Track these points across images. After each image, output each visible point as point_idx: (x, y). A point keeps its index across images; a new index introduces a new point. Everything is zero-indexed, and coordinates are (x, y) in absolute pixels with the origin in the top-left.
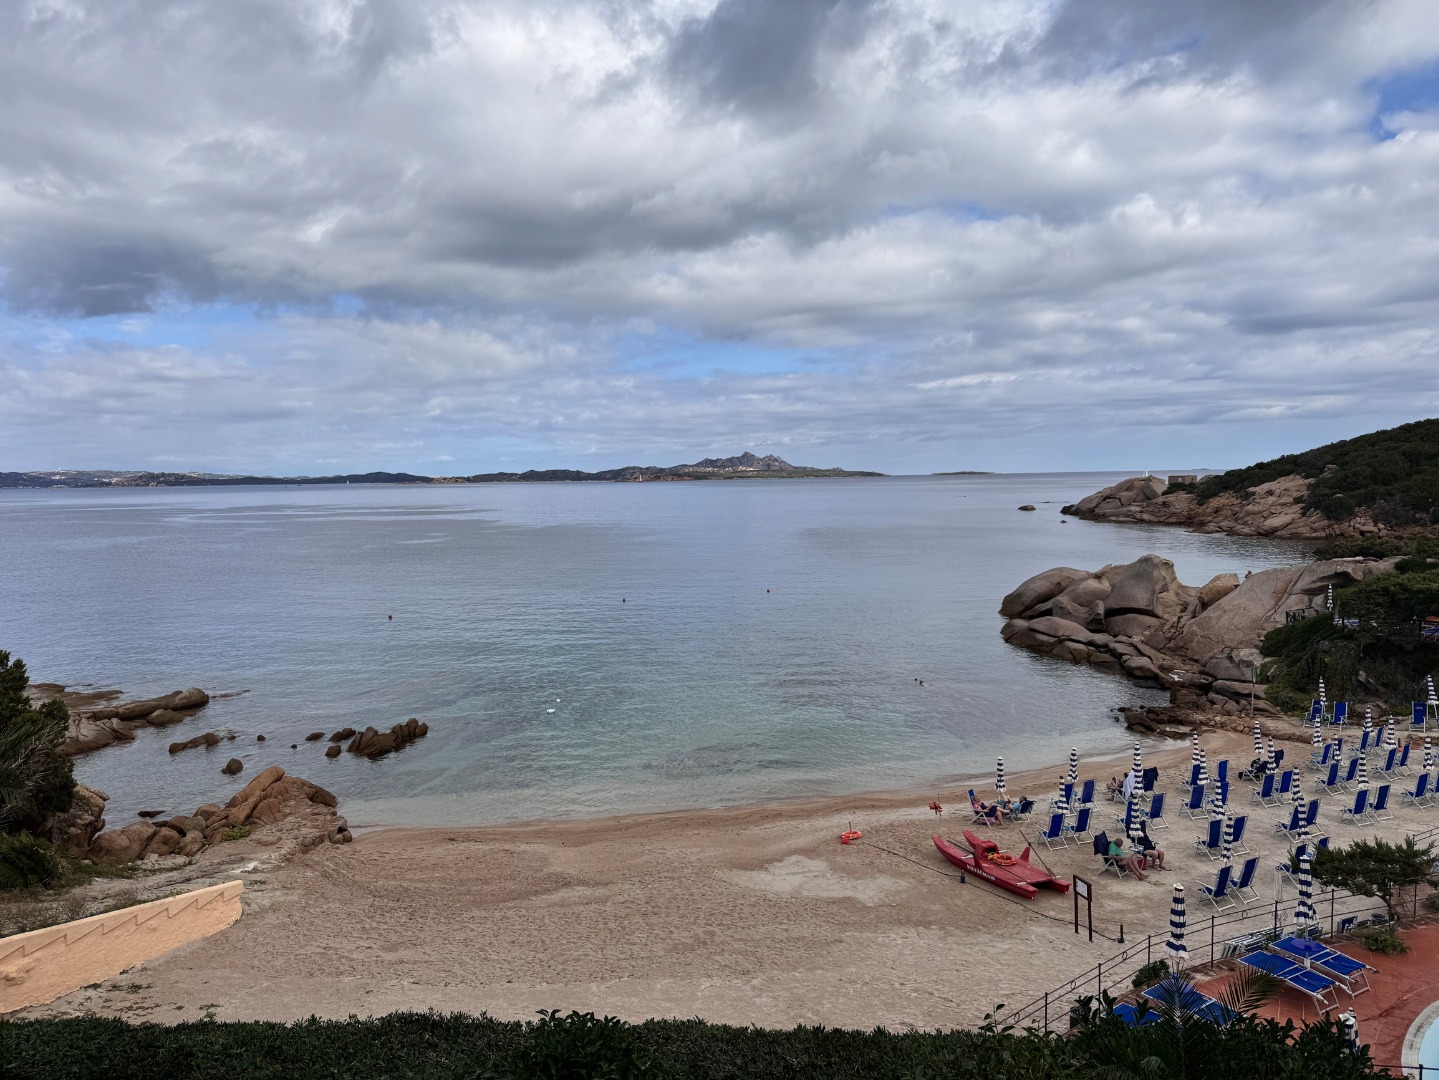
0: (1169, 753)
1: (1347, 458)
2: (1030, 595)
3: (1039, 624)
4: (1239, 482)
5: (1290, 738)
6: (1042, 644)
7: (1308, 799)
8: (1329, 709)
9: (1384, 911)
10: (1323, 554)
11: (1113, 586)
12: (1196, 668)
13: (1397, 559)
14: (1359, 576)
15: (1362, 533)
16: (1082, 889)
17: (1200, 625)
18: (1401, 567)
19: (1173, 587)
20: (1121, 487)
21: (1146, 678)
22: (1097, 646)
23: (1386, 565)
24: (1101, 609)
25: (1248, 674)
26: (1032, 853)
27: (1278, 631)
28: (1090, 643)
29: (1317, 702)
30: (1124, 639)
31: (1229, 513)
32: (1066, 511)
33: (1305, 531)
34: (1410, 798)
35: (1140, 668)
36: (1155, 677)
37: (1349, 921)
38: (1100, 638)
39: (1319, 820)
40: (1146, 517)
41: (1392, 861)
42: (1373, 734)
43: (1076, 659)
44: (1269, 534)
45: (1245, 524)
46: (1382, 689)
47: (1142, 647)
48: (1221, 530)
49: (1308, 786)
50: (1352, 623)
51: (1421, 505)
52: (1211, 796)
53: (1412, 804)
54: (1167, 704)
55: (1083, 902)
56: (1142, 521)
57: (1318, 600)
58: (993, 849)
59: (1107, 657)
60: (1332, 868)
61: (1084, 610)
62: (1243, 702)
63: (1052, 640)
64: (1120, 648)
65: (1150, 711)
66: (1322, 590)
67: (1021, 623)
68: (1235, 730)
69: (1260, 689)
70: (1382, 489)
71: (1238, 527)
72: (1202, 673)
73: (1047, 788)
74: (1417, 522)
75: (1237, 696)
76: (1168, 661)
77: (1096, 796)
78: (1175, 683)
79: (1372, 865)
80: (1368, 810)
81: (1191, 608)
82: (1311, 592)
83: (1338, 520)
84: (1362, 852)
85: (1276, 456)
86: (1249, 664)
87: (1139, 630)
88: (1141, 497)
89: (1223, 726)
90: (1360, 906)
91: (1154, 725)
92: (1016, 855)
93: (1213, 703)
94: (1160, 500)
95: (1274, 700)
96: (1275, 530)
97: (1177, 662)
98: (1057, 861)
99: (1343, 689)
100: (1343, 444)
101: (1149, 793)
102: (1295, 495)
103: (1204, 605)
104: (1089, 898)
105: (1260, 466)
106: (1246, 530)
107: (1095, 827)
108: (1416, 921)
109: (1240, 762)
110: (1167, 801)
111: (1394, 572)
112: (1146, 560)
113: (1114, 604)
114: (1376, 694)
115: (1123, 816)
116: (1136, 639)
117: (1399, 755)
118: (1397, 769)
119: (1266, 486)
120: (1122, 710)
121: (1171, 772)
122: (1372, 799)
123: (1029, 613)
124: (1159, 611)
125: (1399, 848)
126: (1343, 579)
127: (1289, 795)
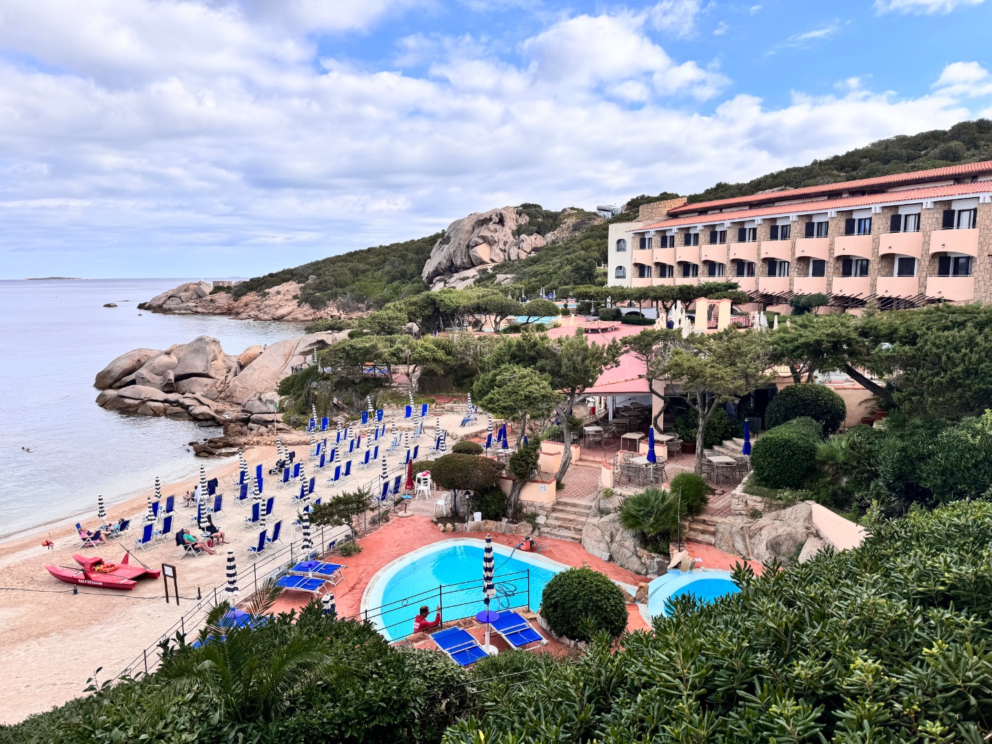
0: (224, 468)
1: (320, 272)
2: (117, 371)
3: (126, 391)
4: (258, 285)
5: (298, 444)
6: (130, 406)
7: (308, 479)
8: (319, 421)
9: (349, 532)
10: (309, 330)
11: (179, 360)
12: (240, 408)
13: (349, 331)
14: (329, 342)
15: (332, 317)
16: (169, 571)
17: (240, 380)
18: (351, 336)
19: (220, 357)
20: (179, 290)
21: (206, 420)
22: (171, 403)
23: (343, 335)
24: (172, 376)
25: (272, 408)
26: (130, 557)
27: (287, 379)
28: (165, 401)
29: (312, 420)
30: (190, 395)
31: (254, 306)
32: (141, 307)
33: (301, 317)
34: (362, 466)
35: (202, 414)
36: (213, 418)
37: (333, 543)
38: (172, 397)
39: (316, 489)
40: (199, 310)
41: (352, 502)
42: (342, 434)
43: (156, 414)
44: (280, 319)
45: (265, 313)
46: (345, 406)
47: (202, 399)
48: (250, 317)
49: (308, 471)
50: (328, 370)
51: (360, 299)
52: (252, 488)
53: (363, 468)
54: (223, 435)
55: (170, 581)
56: (197, 313)
57: (309, 358)
58: (100, 562)
59: (178, 409)
60: (321, 515)
61: (160, 378)
62: (270, 426)
63: (137, 402)
64: (187, 402)
65: (211, 441)
66: (311, 352)
67: (111, 393)
68: (266, 444)
69: (279, 417)
70: (340, 290)
71: (261, 315)
72: (243, 411)
73: (140, 508)
74: (359, 309)
75: (265, 423)
76: (220, 406)
77: (175, 507)
78: (226, 421)
79: (342, 507)
80: (341, 477)
81: (233, 370)
82: (305, 354)
83: (318, 309)
84: (337, 501)
85: (280, 270)
86: (272, 402)
87: (199, 388)
88: (195, 296)
89: (258, 443)
90: (338, 533)
91: (213, 450)
92: (118, 561)
93: (252, 430)
94: (209, 298)
95: (288, 422)
96: (283, 316)
97: (227, 406)
98: (150, 559)
99: (326, 410)
100: (317, 263)
101: (213, 496)
102: (294, 294)
103: (242, 367)
104: (174, 576)
105: (271, 275)
106: (266, 317)
107: (176, 528)
108: (366, 532)
109: (269, 464)
110: (224, 498)
111: (347, 338)
112: (201, 339)
113: (180, 372)
114: (343, 410)
115: (196, 515)
116: (198, 395)
117: (355, 443)
118: (355, 450)
119: (276, 288)
120: (191, 444)
121: (227, 479)
122: (343, 470)
123: (118, 384)
124: (212, 373)
125: (355, 494)
126: (322, 344)
127: (298, 478)
